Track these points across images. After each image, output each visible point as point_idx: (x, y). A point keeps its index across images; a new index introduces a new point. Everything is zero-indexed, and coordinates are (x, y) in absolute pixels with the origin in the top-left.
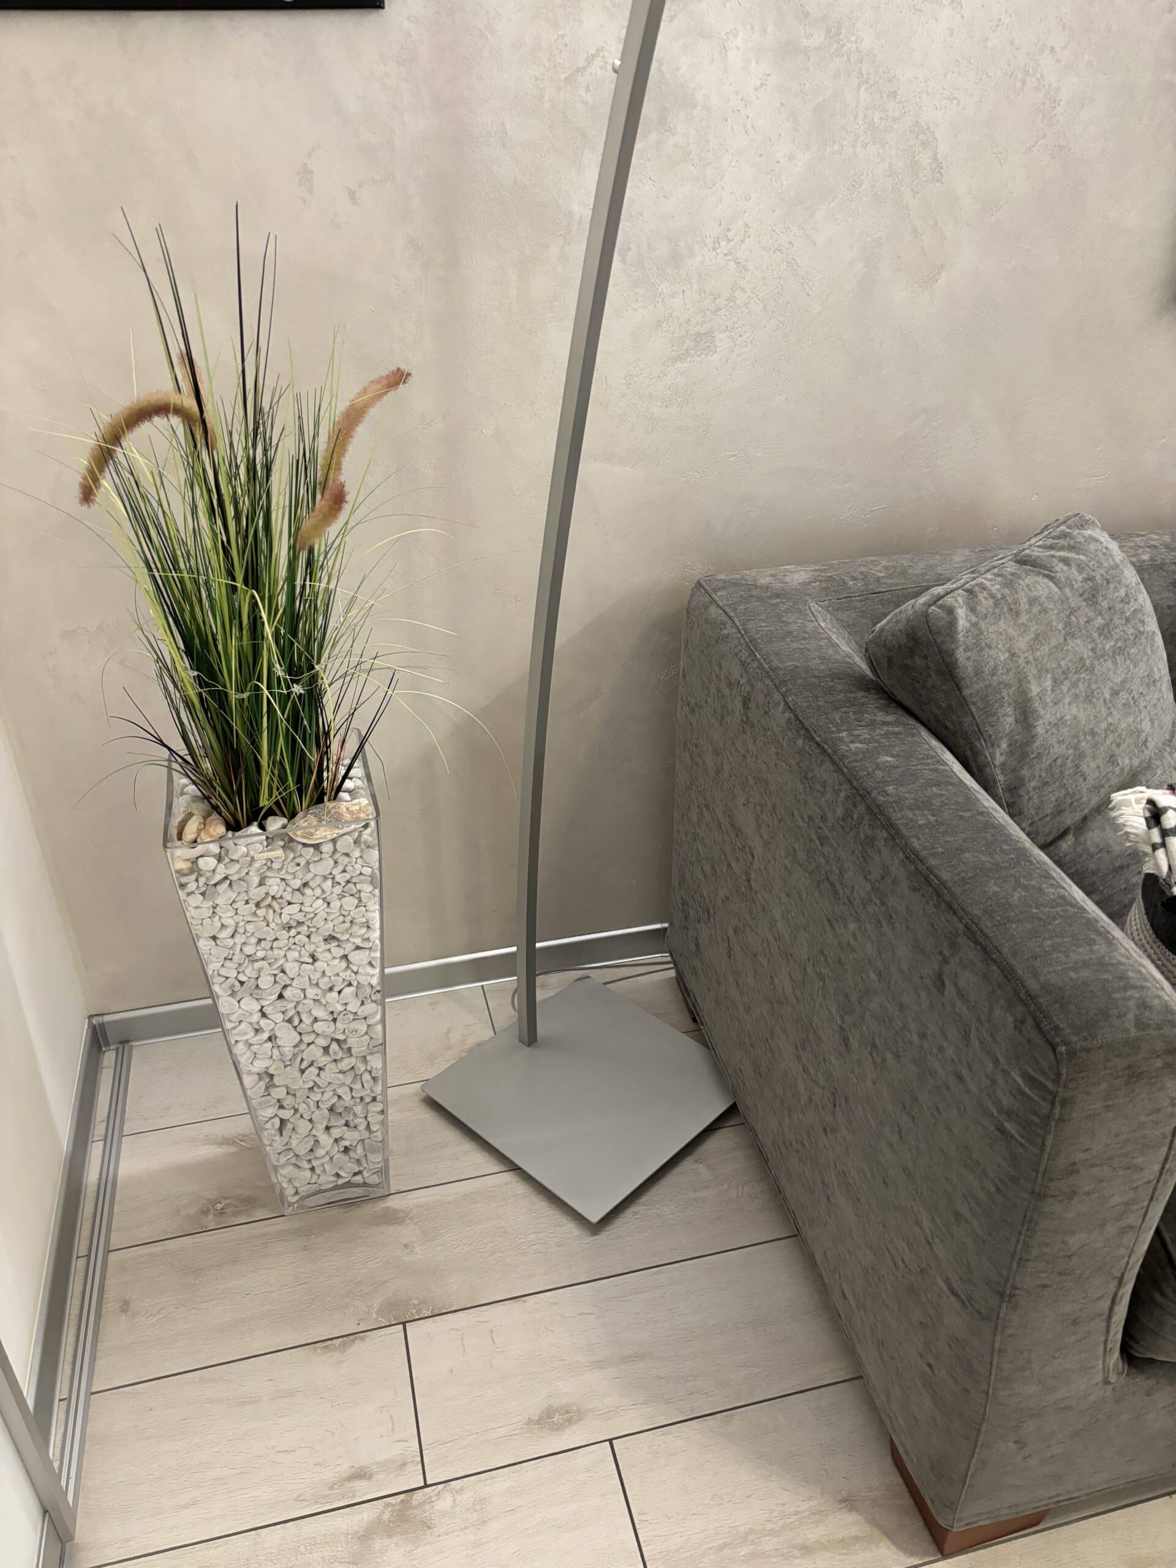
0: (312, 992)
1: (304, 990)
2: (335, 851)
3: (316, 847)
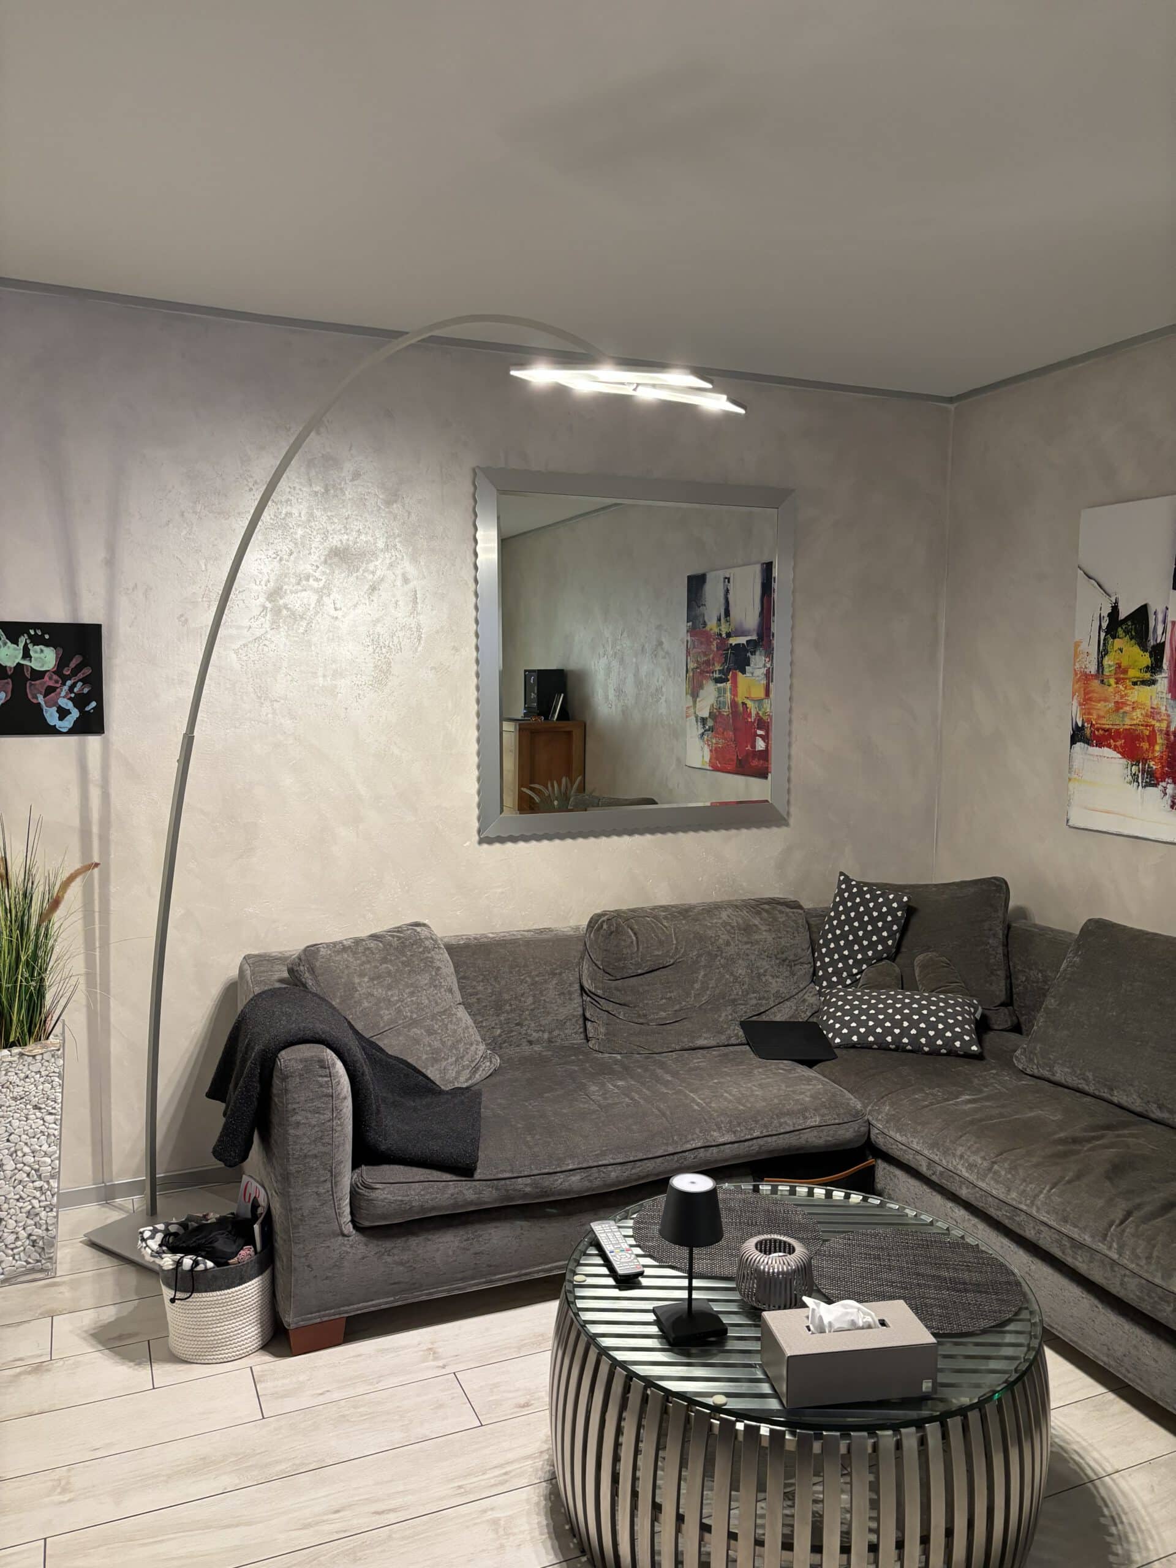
0: (24, 1137)
1: (20, 1136)
2: (43, 1059)
3: (34, 1057)
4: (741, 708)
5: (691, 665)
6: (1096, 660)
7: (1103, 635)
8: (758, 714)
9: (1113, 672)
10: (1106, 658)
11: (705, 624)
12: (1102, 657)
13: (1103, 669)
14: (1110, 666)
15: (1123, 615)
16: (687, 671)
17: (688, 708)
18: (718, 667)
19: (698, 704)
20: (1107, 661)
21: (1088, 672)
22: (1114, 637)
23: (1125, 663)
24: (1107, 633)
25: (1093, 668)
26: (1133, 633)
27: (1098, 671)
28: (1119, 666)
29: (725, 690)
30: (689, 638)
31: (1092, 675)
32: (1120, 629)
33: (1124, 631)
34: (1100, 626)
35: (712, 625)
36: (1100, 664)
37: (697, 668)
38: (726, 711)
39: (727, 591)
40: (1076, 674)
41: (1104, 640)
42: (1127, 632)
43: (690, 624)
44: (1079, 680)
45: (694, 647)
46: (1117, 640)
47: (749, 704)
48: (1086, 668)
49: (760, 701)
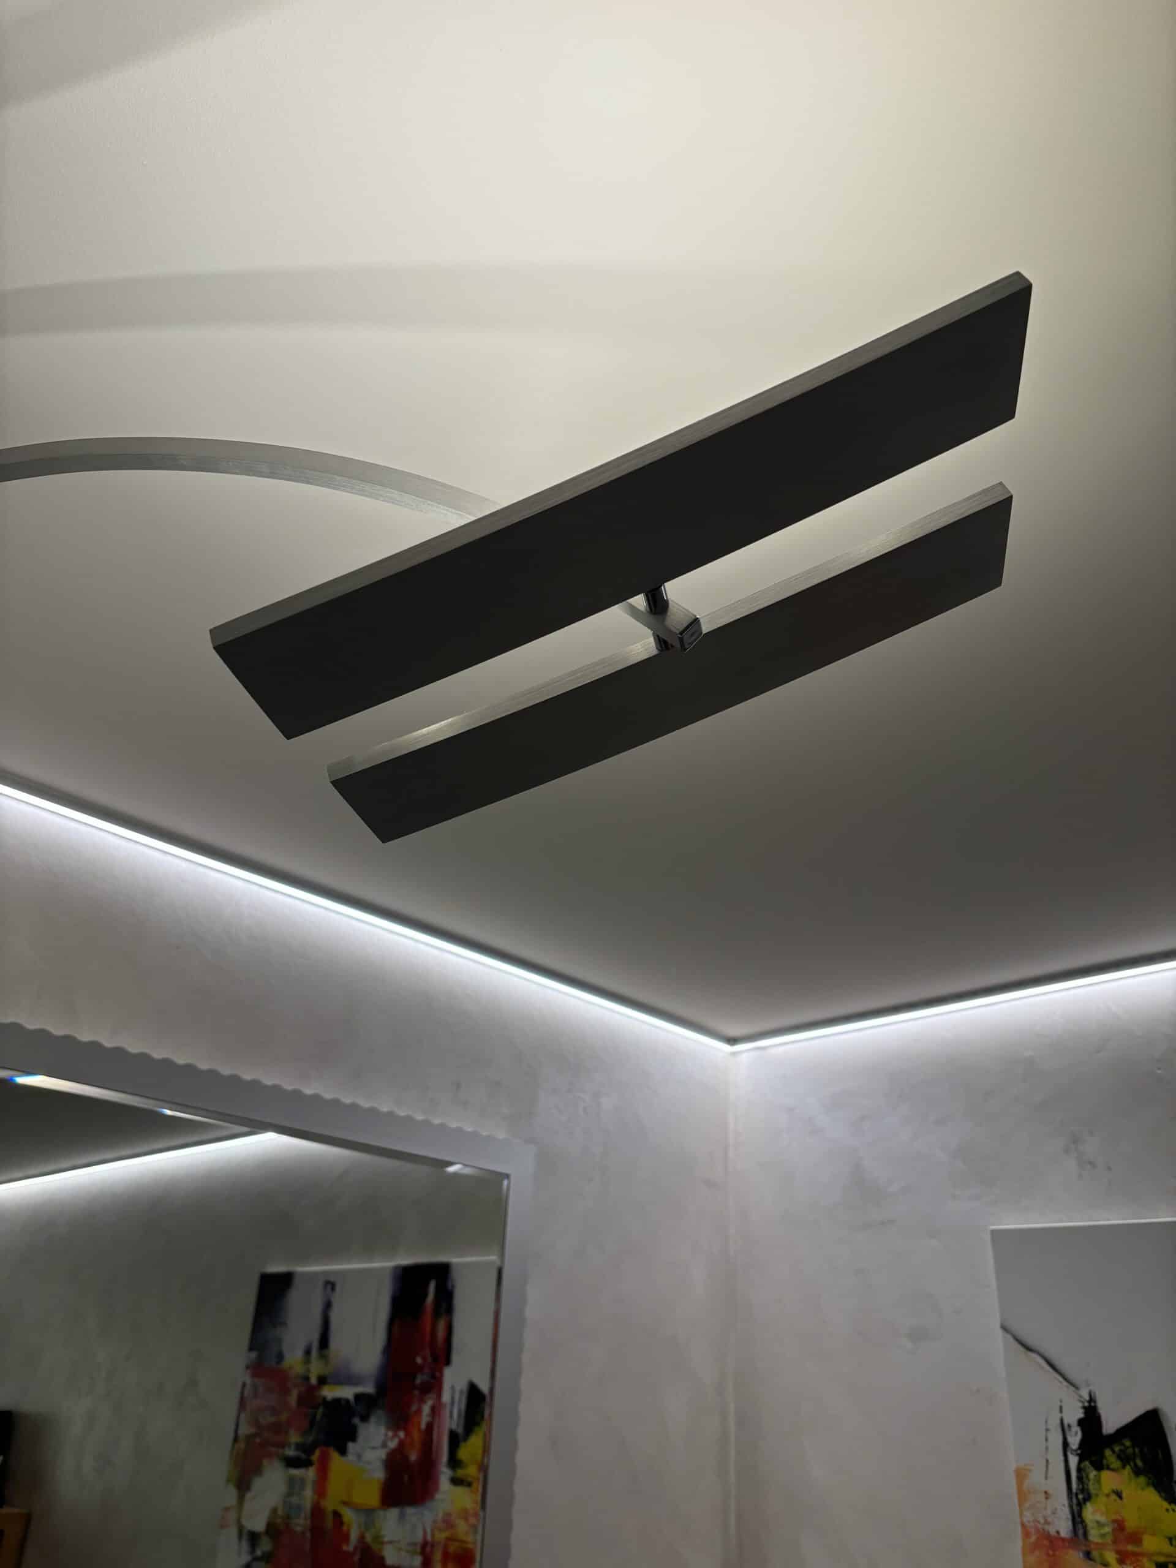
4: (329, 1522)
5: (245, 1430)
6: (1067, 1510)
7: (1073, 1461)
8: (362, 1538)
9: (1109, 1539)
10: (1088, 1504)
11: (280, 1357)
12: (1080, 1505)
13: (1085, 1528)
14: (1099, 1524)
15: (1111, 1422)
16: (236, 1439)
17: (227, 1509)
18: (294, 1438)
19: (247, 1506)
20: (1090, 1513)
21: (1053, 1532)
22: (1099, 1466)
23: (1132, 1522)
24: (1082, 1458)
25: (1063, 1526)
26: (1139, 1463)
27: (1075, 1530)
28: (1119, 1526)
29: (303, 1481)
30: (248, 1380)
31: (1063, 1540)
32: (1108, 1453)
33: (1119, 1457)
34: (1065, 1445)
35: (293, 1359)
36: (1077, 1518)
37: (255, 1435)
38: (301, 1523)
39: (328, 1306)
40: (1026, 1534)
41: (1079, 1470)
42: (1125, 1459)
43: (253, 1355)
44: (1036, 1546)
45: (256, 1395)
46: (1105, 1475)
47: (348, 1515)
48: (1047, 1522)
49: (369, 1512)
